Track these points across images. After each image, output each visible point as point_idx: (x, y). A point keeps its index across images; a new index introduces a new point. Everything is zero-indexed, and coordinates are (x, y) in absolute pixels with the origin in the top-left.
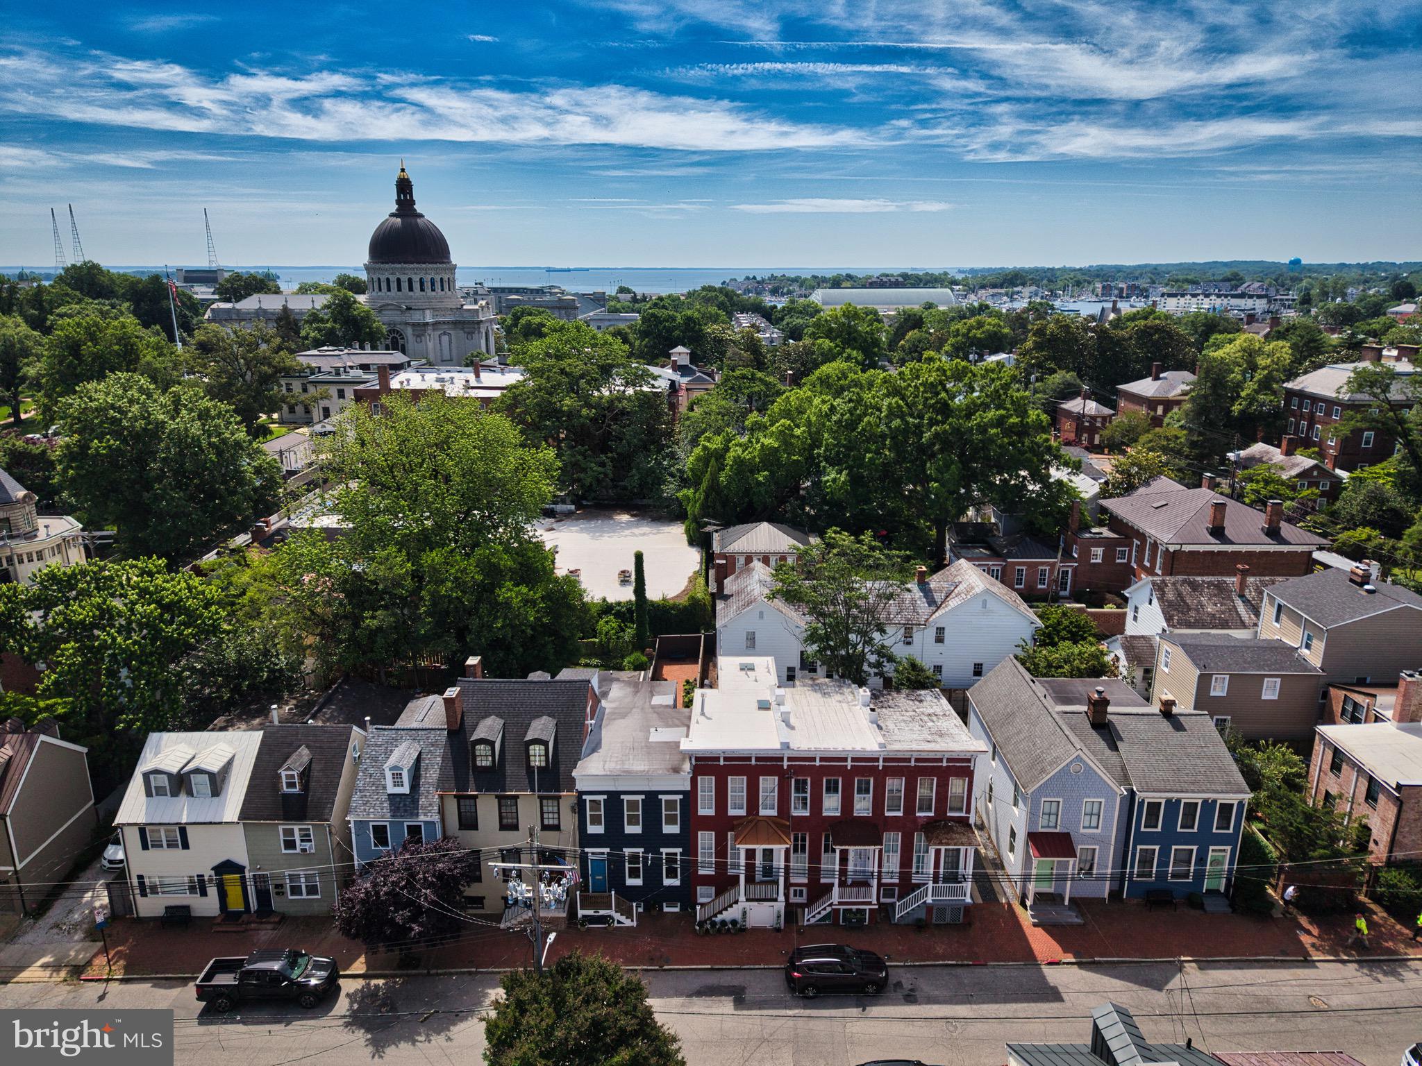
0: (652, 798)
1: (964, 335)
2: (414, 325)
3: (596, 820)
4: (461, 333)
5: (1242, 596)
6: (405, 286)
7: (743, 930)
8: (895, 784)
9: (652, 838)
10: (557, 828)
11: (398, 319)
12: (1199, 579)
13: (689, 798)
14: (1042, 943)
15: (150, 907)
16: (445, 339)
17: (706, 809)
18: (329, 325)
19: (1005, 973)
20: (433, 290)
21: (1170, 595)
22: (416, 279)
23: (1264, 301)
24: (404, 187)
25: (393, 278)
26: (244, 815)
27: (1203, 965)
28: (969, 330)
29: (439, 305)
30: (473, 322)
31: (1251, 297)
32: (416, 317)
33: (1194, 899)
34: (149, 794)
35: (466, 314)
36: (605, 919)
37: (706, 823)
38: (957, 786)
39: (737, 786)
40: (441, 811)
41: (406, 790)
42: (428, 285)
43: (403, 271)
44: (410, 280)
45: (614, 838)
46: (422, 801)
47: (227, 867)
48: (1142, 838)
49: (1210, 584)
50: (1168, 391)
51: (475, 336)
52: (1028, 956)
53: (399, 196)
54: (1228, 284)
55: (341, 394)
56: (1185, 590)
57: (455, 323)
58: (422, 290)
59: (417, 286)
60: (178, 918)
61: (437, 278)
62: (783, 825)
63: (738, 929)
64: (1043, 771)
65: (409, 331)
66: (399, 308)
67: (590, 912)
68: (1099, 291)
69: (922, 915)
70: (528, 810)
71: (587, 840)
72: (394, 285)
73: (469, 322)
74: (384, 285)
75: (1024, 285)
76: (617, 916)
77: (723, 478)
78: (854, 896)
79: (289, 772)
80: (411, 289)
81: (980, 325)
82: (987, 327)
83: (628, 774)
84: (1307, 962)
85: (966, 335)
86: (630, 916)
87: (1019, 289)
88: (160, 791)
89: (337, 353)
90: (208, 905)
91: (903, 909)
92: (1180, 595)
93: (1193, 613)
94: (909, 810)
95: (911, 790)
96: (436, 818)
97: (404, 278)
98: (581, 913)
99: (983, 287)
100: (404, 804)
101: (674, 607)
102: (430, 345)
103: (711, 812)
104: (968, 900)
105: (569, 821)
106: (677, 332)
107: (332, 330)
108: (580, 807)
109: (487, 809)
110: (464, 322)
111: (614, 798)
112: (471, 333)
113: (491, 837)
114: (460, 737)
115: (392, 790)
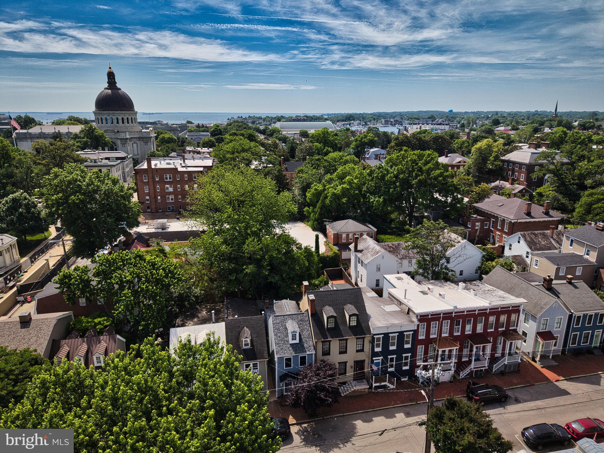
0: (401, 334)
1: (359, 141)
2: (121, 139)
3: (378, 346)
4: (142, 142)
5: (552, 237)
6: (115, 121)
7: (439, 384)
8: (492, 319)
9: (401, 350)
10: (362, 350)
11: (113, 137)
12: (536, 232)
13: (416, 333)
14: (549, 374)
16: (135, 145)
17: (422, 337)
18: (85, 140)
20: (128, 123)
21: (528, 239)
22: (120, 118)
24: (111, 76)
25: (109, 118)
28: (362, 139)
29: (131, 130)
30: (148, 137)
31: (443, 124)
32: (122, 136)
33: (589, 350)
35: (144, 134)
36: (385, 387)
37: (421, 342)
38: (513, 317)
39: (434, 326)
40: (315, 348)
41: (297, 341)
42: (126, 121)
43: (114, 114)
44: (117, 119)
45: (386, 352)
46: (305, 345)
48: (574, 330)
49: (540, 234)
50: (452, 161)
51: (149, 143)
52: (547, 379)
53: (108, 80)
54: (431, 120)
56: (533, 236)
57: (139, 138)
58: (123, 123)
59: (120, 121)
61: (130, 118)
62: (452, 339)
63: (437, 384)
64: (542, 308)
65: (119, 142)
66: (114, 132)
67: (378, 384)
68: (383, 122)
69: (503, 369)
70: (352, 344)
71: (374, 354)
72: (109, 121)
73: (146, 137)
74: (104, 121)
75: (354, 120)
76: (388, 385)
77: (327, 201)
78: (479, 364)
79: (246, 339)
80: (118, 123)
82: (368, 138)
83: (393, 325)
85: (361, 141)
86: (393, 384)
89: (92, 152)
91: (496, 367)
92: (531, 238)
93: (538, 245)
94: (496, 328)
95: (498, 319)
96: (314, 352)
97: (114, 118)
98: (374, 385)
99: (338, 121)
100: (299, 347)
101: (328, 257)
102: (129, 148)
103: (423, 337)
104: (520, 361)
105: (367, 347)
107: (86, 143)
108: (372, 341)
109: (335, 345)
110: (143, 138)
111: (386, 336)
112: (146, 143)
113: (335, 358)
114: (316, 316)
115: (291, 342)
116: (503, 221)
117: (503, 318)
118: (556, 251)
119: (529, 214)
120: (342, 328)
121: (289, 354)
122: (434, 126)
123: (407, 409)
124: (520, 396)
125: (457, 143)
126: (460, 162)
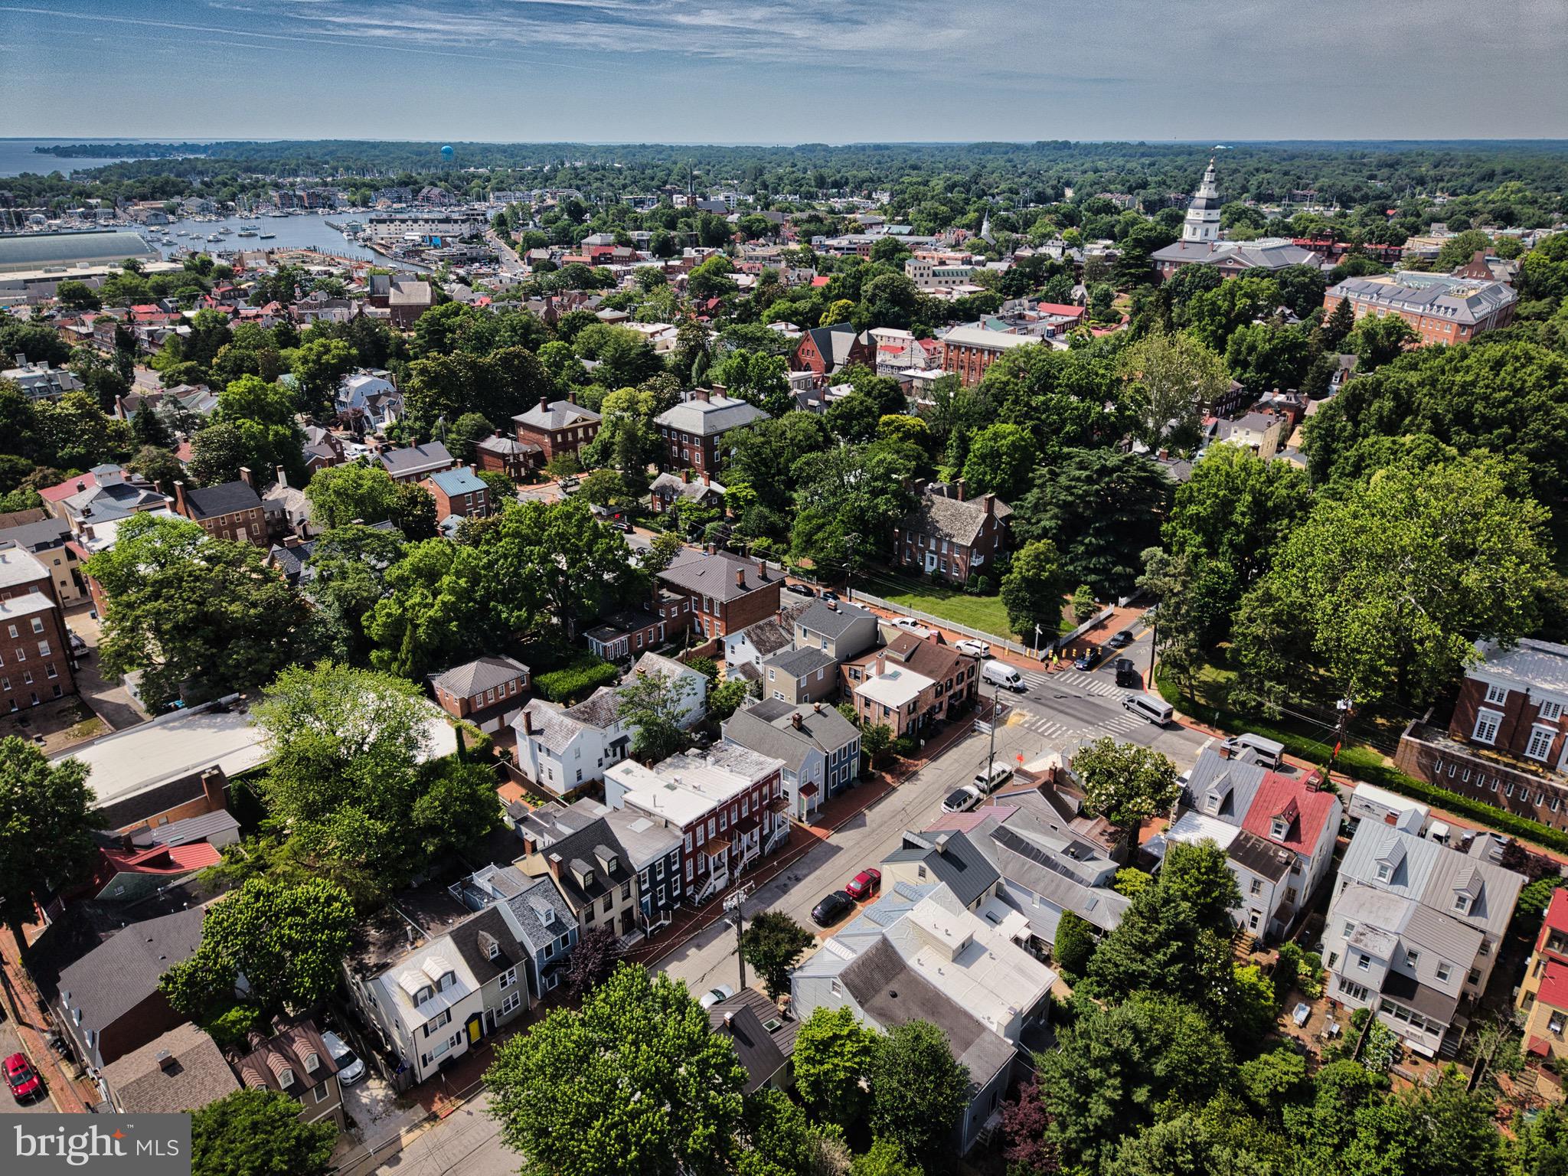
0: (667, 857)
3: (645, 882)
5: (781, 626)
7: (716, 895)
8: (755, 795)
9: (668, 876)
10: (629, 896)
12: (761, 623)
13: (682, 848)
14: (818, 832)
15: (428, 1071)
17: (689, 849)
19: (815, 851)
21: (755, 638)
23: (467, 225)
26: (481, 981)
27: (870, 808)
33: (849, 785)
34: (416, 1005)
36: (661, 926)
37: (689, 855)
38: (775, 784)
39: (700, 830)
40: (577, 919)
41: (553, 920)
45: (654, 884)
46: (564, 920)
47: (471, 1018)
48: (833, 769)
49: (766, 624)
50: (561, 422)
52: (819, 840)
56: (759, 631)
60: (449, 1066)
62: (720, 837)
63: (714, 896)
64: (800, 760)
67: (653, 927)
69: (774, 847)
70: (617, 893)
71: (642, 894)
76: (664, 921)
77: (423, 636)
78: (752, 853)
79: (493, 945)
81: (327, 350)
83: (658, 850)
84: (894, 789)
86: (668, 919)
87: (177, 199)
88: (424, 999)
91: (767, 848)
92: (758, 635)
93: (767, 644)
94: (761, 804)
95: (761, 795)
96: (576, 924)
98: (649, 930)
100: (557, 926)
103: (691, 849)
104: (789, 829)
105: (634, 889)
108: (638, 880)
109: (598, 904)
111: (652, 866)
113: (601, 918)
114: (567, 880)
115: (545, 924)
116: (711, 601)
117: (766, 790)
118: (788, 648)
119: (743, 586)
120: (601, 880)
121: (550, 939)
122: (434, 226)
123: (695, 941)
124: (799, 873)
125: (545, 353)
126: (575, 422)
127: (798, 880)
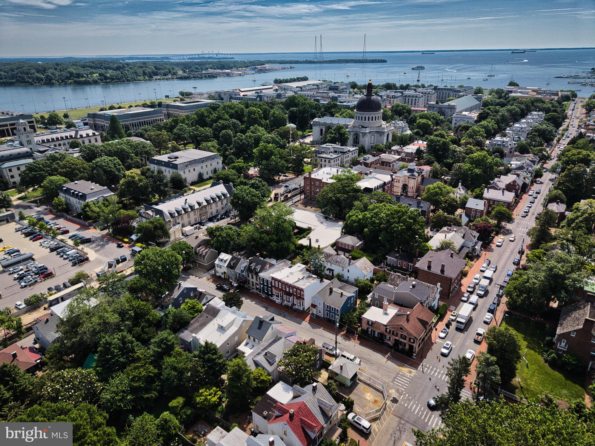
0: (267, 281)
3: (261, 281)
4: (378, 135)
6: (363, 119)
9: (268, 286)
10: (257, 281)
11: (358, 130)
13: (271, 282)
14: (307, 319)
15: (218, 274)
16: (373, 137)
17: (273, 284)
19: (298, 319)
21: (392, 277)
22: (367, 117)
24: (370, 86)
25: (360, 116)
26: (227, 267)
29: (373, 126)
32: (364, 130)
33: (334, 322)
34: (219, 261)
40: (246, 274)
42: (371, 119)
43: (363, 114)
44: (365, 117)
45: (264, 284)
46: (244, 272)
47: (225, 273)
48: (326, 310)
51: (382, 136)
52: (304, 320)
55: (325, 161)
56: (396, 277)
57: (377, 132)
58: (369, 120)
59: (367, 119)
60: (220, 277)
63: (274, 302)
65: (361, 134)
69: (295, 309)
70: (255, 277)
72: (360, 118)
74: (358, 118)
76: (262, 295)
78: (288, 303)
79: (233, 263)
80: (365, 120)
83: (266, 277)
86: (264, 296)
90: (223, 276)
94: (297, 294)
95: (297, 291)
97: (364, 117)
100: (242, 271)
102: (367, 139)
105: (259, 280)
106: (437, 147)
109: (251, 275)
110: (379, 132)
111: (263, 279)
112: (381, 135)
113: (251, 279)
119: (429, 267)
120: (254, 270)
124: (287, 317)
127: (284, 317)
